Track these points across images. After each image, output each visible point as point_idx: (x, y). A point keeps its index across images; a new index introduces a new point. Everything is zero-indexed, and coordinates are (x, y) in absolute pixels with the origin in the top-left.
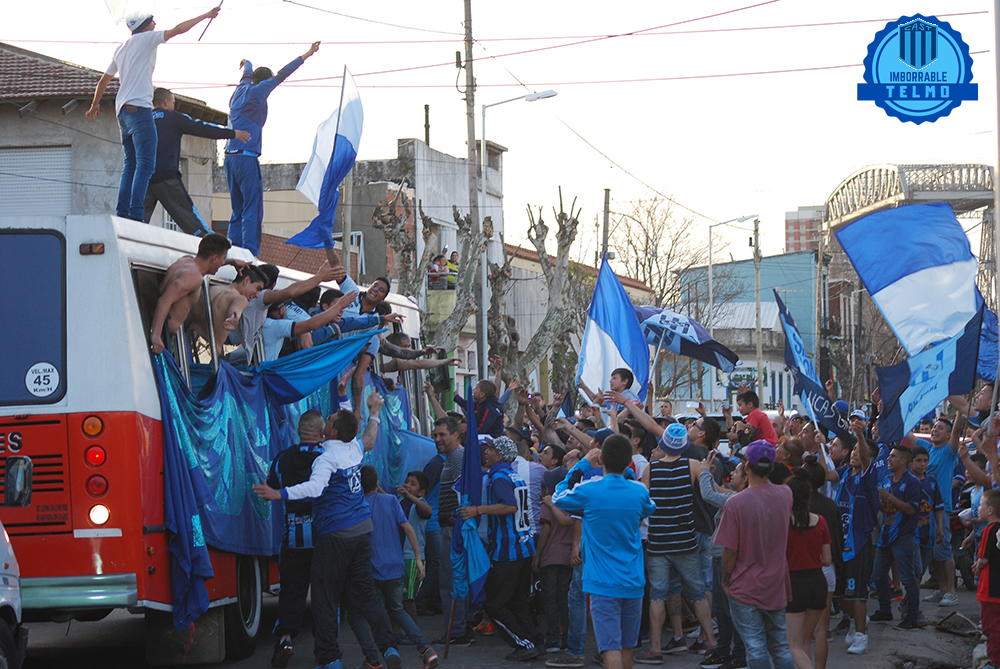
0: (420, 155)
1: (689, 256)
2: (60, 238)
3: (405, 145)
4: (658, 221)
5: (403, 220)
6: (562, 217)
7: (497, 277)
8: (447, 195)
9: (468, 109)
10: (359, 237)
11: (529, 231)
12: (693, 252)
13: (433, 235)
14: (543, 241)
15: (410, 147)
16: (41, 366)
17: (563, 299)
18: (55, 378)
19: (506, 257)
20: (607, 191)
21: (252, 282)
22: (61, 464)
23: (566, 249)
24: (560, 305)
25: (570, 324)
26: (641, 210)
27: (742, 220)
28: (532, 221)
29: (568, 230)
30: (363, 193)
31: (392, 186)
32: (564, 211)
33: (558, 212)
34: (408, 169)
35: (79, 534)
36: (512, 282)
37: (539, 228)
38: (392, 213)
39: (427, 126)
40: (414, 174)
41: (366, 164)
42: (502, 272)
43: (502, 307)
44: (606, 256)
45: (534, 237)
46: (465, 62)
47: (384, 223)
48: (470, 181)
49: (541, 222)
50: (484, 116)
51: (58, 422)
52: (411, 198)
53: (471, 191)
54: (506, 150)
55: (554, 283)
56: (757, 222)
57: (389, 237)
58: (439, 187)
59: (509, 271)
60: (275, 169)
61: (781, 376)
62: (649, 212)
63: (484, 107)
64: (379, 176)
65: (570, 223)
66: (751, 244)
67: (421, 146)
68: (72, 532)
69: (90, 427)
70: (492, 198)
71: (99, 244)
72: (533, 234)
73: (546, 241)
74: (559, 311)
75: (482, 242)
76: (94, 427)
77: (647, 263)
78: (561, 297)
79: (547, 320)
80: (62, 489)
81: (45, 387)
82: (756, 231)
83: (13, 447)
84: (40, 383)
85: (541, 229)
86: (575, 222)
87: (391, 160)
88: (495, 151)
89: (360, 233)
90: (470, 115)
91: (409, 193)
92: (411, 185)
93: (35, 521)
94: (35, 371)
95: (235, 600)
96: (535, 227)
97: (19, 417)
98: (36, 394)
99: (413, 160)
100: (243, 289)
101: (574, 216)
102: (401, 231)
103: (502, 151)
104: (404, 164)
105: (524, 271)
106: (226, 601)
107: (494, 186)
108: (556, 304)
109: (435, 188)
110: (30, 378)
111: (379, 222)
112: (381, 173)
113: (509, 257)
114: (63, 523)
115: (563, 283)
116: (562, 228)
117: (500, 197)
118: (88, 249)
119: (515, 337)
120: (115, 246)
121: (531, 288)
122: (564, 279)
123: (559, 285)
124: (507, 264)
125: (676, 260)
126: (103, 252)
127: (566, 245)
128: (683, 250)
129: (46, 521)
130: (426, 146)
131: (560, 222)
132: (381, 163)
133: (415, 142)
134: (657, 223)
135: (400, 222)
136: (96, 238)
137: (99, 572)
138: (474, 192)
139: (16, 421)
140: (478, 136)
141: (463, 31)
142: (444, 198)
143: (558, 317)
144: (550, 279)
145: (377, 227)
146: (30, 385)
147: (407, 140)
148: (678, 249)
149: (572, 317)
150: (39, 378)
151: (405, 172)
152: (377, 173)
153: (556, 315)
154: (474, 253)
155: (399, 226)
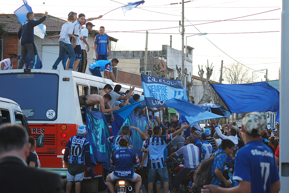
0: (168, 50)
1: (247, 80)
2: (58, 76)
3: (164, 47)
4: (239, 70)
5: (162, 68)
6: (208, 69)
7: (189, 85)
8: (176, 61)
9: (182, 37)
10: (150, 73)
11: (199, 72)
12: (248, 79)
13: (170, 73)
14: (202, 75)
15: (166, 47)
16: (51, 110)
17: (208, 92)
18: (54, 114)
19: (191, 79)
20: (222, 61)
21: (108, 89)
22: (55, 137)
23: (209, 78)
24: (207, 93)
25: (209, 99)
26: (234, 66)
27: (262, 70)
28: (200, 69)
29: (210, 72)
30: (151, 60)
31: (160, 58)
32: (209, 67)
33: (207, 67)
34: (165, 53)
35: (58, 156)
36: (194, 86)
37: (201, 71)
38: (159, 66)
39: (171, 42)
40: (166, 55)
41: (153, 52)
42: (190, 84)
43: (190, 94)
44: (221, 79)
45: (200, 74)
46: (182, 24)
47: (156, 69)
48: (182, 58)
49: (202, 70)
50: (186, 39)
51: (54, 126)
52: (165, 62)
53: (182, 60)
54: (194, 49)
55: (205, 87)
56: (267, 71)
57: (158, 73)
58: (174, 59)
59: (192, 83)
60: (127, 52)
61: (273, 115)
62: (236, 67)
63: (187, 37)
64: (157, 55)
65: (210, 70)
66: (265, 77)
67: (169, 47)
68: (57, 156)
69: (63, 128)
70: (189, 62)
71: (68, 78)
72: (200, 73)
73: (203, 75)
74: (206, 95)
75: (184, 75)
76: (64, 128)
77: (235, 82)
78: (207, 91)
79: (203, 98)
80: (55, 144)
81: (51, 116)
82: (267, 73)
83: (42, 132)
84: (50, 115)
85: (202, 72)
86: (212, 70)
87: (160, 51)
88: (190, 49)
89: (151, 71)
90: (183, 39)
91: (165, 61)
92: (166, 58)
93: (47, 152)
94: (49, 112)
95: (101, 176)
96: (200, 71)
97: (44, 124)
98: (49, 118)
99: (166, 51)
100: (106, 91)
101: (212, 68)
102: (161, 71)
103: (192, 49)
104: (164, 52)
105: (198, 83)
106: (99, 176)
107: (190, 59)
108: (206, 93)
109: (172, 59)
110: (48, 113)
111: (155, 69)
112: (157, 54)
113: (193, 79)
114: (55, 153)
115: (208, 87)
116: (208, 72)
117: (191, 62)
118: (65, 80)
119: (193, 102)
120: (72, 79)
121: (200, 88)
122: (208, 86)
123: (207, 88)
124: (192, 81)
125: (243, 81)
126: (69, 81)
127: (209, 77)
128: (246, 78)
129: (50, 152)
130: (170, 47)
131: (207, 70)
132: (157, 52)
133: (167, 46)
134: (238, 70)
135: (161, 69)
136: (67, 77)
137: (64, 167)
138: (183, 61)
139: (43, 125)
140: (185, 45)
141: (182, 15)
142: (175, 62)
143: (206, 97)
144: (204, 86)
145: (154, 70)
146: (47, 115)
147: (165, 45)
148: (244, 78)
149: (210, 97)
150: (50, 113)
151: (164, 54)
152: (156, 54)
153: (205, 96)
154: (181, 78)
155: (160, 70)
